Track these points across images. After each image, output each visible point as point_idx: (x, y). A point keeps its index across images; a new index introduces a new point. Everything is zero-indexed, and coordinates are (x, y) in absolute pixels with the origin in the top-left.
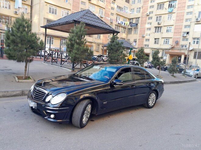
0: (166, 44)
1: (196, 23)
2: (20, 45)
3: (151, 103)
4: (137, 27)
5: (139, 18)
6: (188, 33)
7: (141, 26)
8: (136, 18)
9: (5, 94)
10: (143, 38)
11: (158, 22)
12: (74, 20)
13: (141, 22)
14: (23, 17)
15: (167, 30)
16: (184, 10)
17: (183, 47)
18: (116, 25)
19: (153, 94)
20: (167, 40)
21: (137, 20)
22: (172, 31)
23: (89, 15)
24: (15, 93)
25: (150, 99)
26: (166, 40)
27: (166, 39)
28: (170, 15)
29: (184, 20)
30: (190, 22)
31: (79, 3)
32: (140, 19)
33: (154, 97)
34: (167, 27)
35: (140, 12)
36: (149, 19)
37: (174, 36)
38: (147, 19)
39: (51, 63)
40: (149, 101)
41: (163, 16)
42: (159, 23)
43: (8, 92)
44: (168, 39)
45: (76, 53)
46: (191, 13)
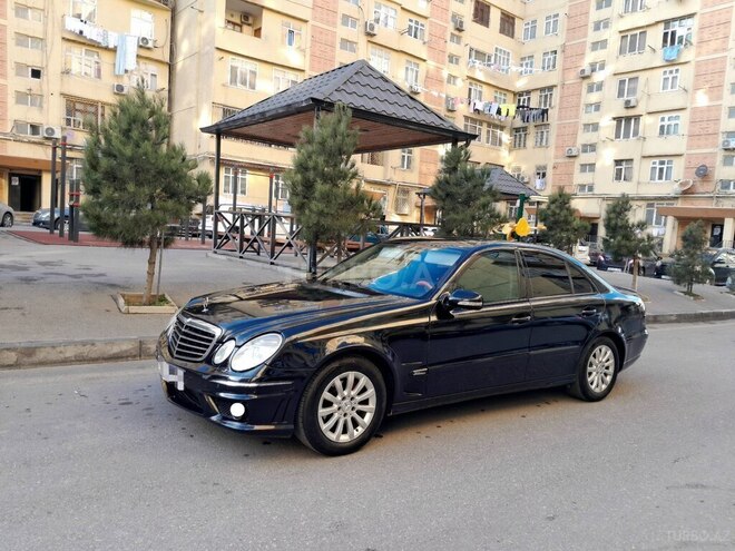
0: (660, 178)
2: (131, 187)
3: (596, 382)
4: (545, 122)
5: (550, 88)
7: (560, 118)
8: (542, 90)
9: (86, 350)
10: (572, 160)
11: (625, 98)
12: (313, 99)
13: (561, 102)
14: (143, 93)
15: (662, 127)
16: (724, 50)
17: (728, 187)
18: (466, 118)
19: (604, 348)
20: (662, 163)
21: (546, 96)
22: (681, 131)
23: (365, 80)
24: (115, 350)
25: (591, 365)
26: (658, 166)
27: (657, 161)
28: (671, 72)
29: (727, 87)
31: (333, 46)
32: (556, 93)
33: (608, 360)
34: (662, 115)
35: (554, 66)
36: (590, 89)
37: (690, 147)
38: (584, 91)
39: (237, 253)
40: (590, 374)
41: (643, 77)
42: (628, 102)
43: (93, 344)
44: (666, 160)
45: (321, 213)
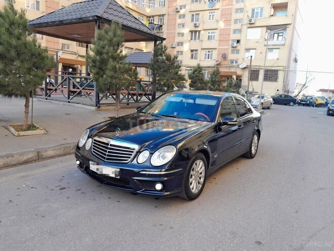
0: (208, 58)
1: (249, 26)
4: (161, 31)
5: (163, 15)
6: (238, 41)
7: (168, 30)
8: (160, 16)
9: (9, 160)
10: (173, 49)
11: (194, 22)
12: (97, 16)
13: (168, 22)
15: (209, 36)
16: (232, 5)
17: (233, 63)
20: (209, 52)
21: (161, 19)
22: (216, 38)
24: (25, 158)
25: (253, 143)
26: (208, 53)
27: (207, 51)
28: (212, 13)
29: (233, 21)
30: (241, 24)
32: (166, 18)
33: (256, 141)
34: (208, 31)
35: (164, 5)
36: (180, 17)
37: (219, 45)
38: (177, 18)
39: (44, 97)
40: (252, 147)
41: (201, 13)
42: (195, 24)
43: (13, 156)
44: (210, 50)
46: (241, 10)
